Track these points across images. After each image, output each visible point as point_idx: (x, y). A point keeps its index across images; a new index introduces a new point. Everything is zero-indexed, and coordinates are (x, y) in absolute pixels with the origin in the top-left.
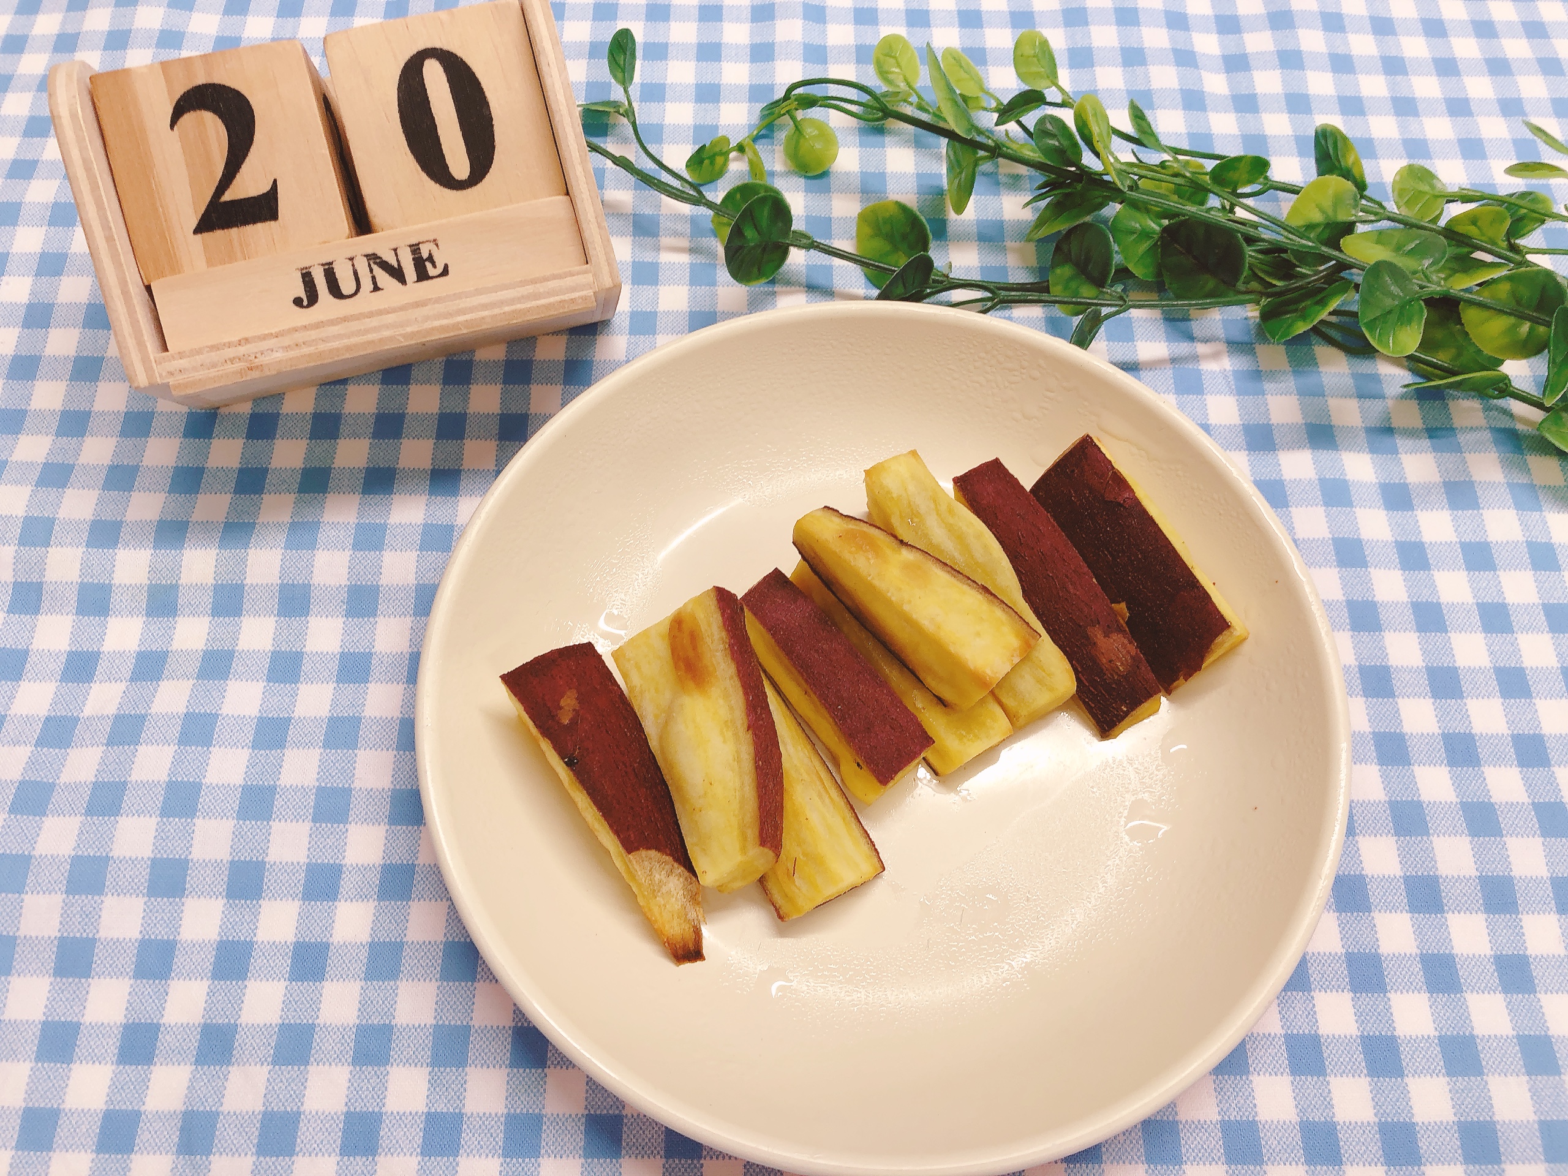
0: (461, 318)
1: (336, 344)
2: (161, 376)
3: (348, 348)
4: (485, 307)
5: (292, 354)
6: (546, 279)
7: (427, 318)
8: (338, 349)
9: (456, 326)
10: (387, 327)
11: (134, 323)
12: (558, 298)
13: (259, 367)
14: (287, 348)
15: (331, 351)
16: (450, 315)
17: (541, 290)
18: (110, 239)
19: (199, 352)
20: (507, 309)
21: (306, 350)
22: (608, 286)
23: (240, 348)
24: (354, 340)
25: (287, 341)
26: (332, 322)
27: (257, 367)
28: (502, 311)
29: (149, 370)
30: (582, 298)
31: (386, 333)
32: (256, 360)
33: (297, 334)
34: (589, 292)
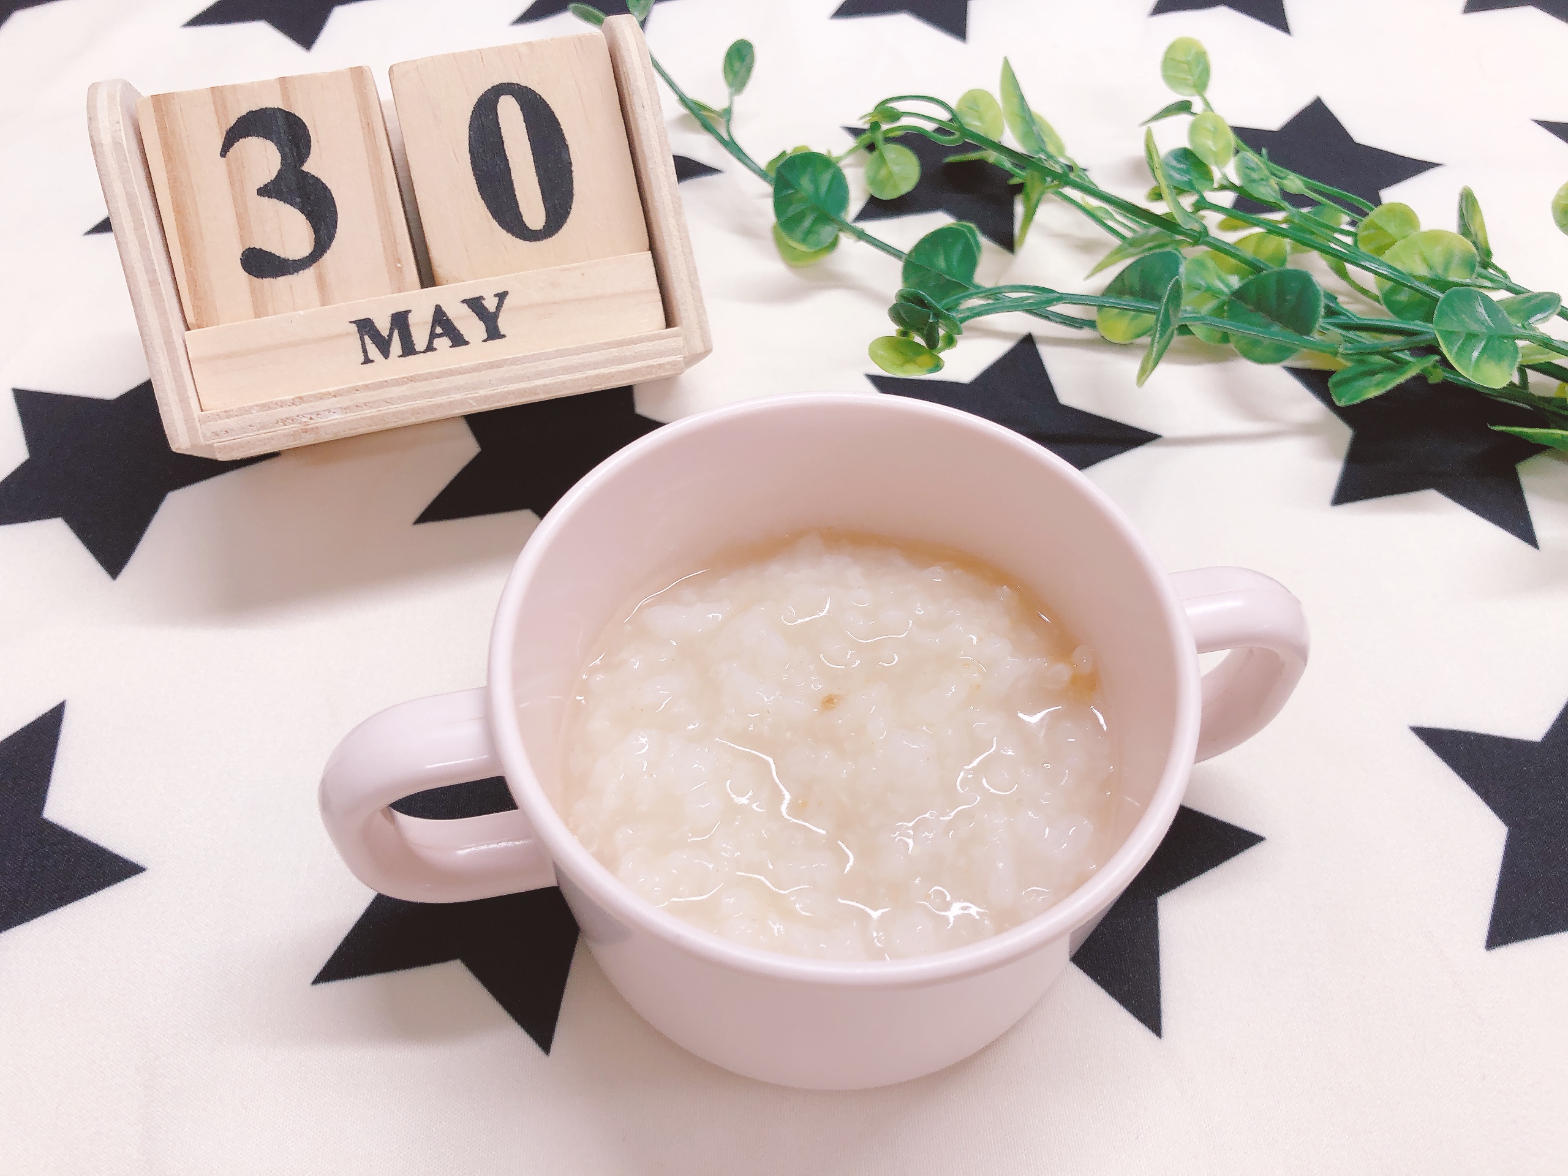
1: (401, 407)
2: (204, 436)
3: (414, 412)
4: (566, 370)
5: (352, 416)
7: (503, 381)
8: (402, 412)
9: (533, 390)
10: (458, 389)
11: (177, 377)
12: (645, 363)
13: (315, 429)
14: (346, 409)
15: (394, 414)
16: (526, 378)
17: (628, 354)
18: (154, 283)
19: (247, 411)
20: (591, 373)
21: (368, 412)
23: (294, 407)
24: (422, 403)
25: (346, 401)
26: (397, 383)
27: (312, 429)
28: (585, 375)
29: (191, 429)
30: (669, 363)
31: (457, 396)
32: (312, 421)
33: (358, 395)
34: (679, 358)
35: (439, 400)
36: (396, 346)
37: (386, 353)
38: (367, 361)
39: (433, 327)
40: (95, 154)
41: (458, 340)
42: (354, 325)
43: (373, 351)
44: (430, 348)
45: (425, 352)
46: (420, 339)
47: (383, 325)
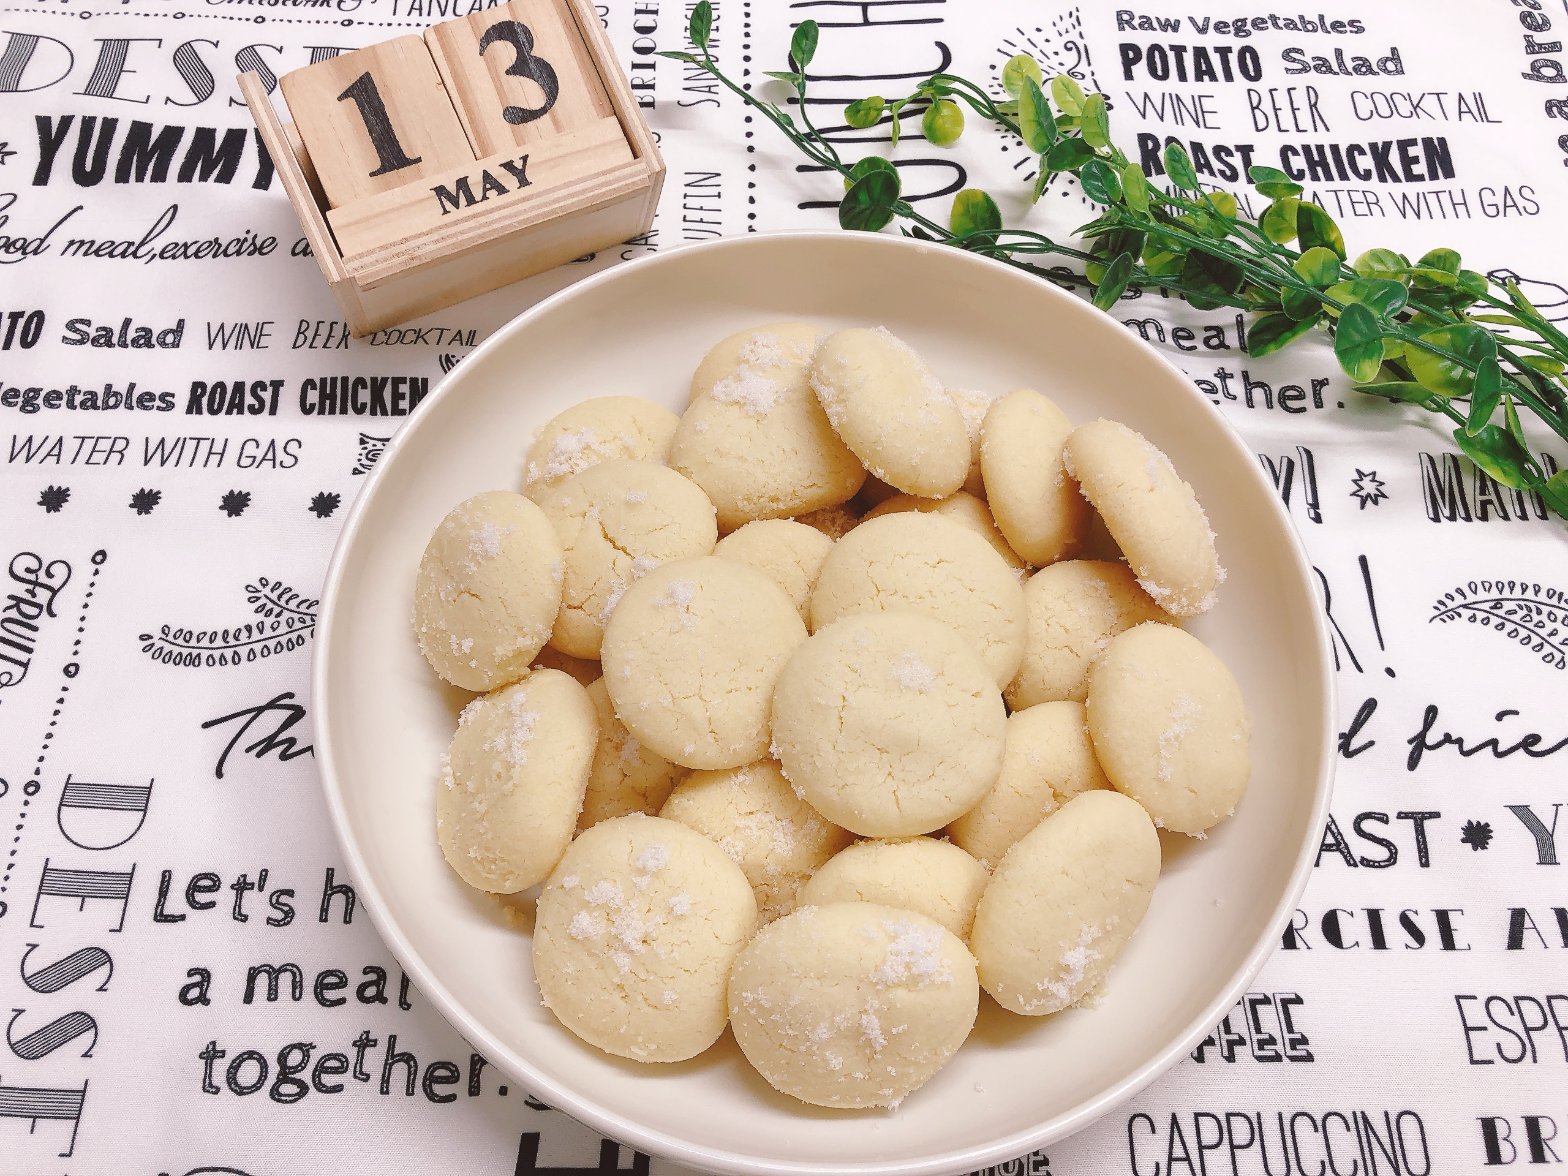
0: (557, 205)
1: (471, 234)
2: (348, 272)
3: (481, 236)
4: (572, 195)
5: (440, 245)
7: (532, 208)
8: (471, 238)
10: (505, 218)
12: (623, 183)
13: (419, 257)
14: (437, 240)
15: (468, 238)
16: (545, 205)
17: (611, 179)
19: (373, 252)
20: (588, 195)
21: (450, 241)
22: (656, 170)
23: (402, 245)
25: (435, 236)
26: (466, 219)
27: (417, 256)
29: (339, 269)
30: (640, 181)
31: (506, 222)
32: (416, 252)
33: (442, 231)
35: (495, 226)
36: (463, 201)
37: (457, 206)
38: (446, 212)
39: (484, 186)
41: (502, 190)
42: (433, 191)
43: (449, 206)
44: (485, 198)
45: (482, 201)
46: (478, 194)
47: (452, 188)
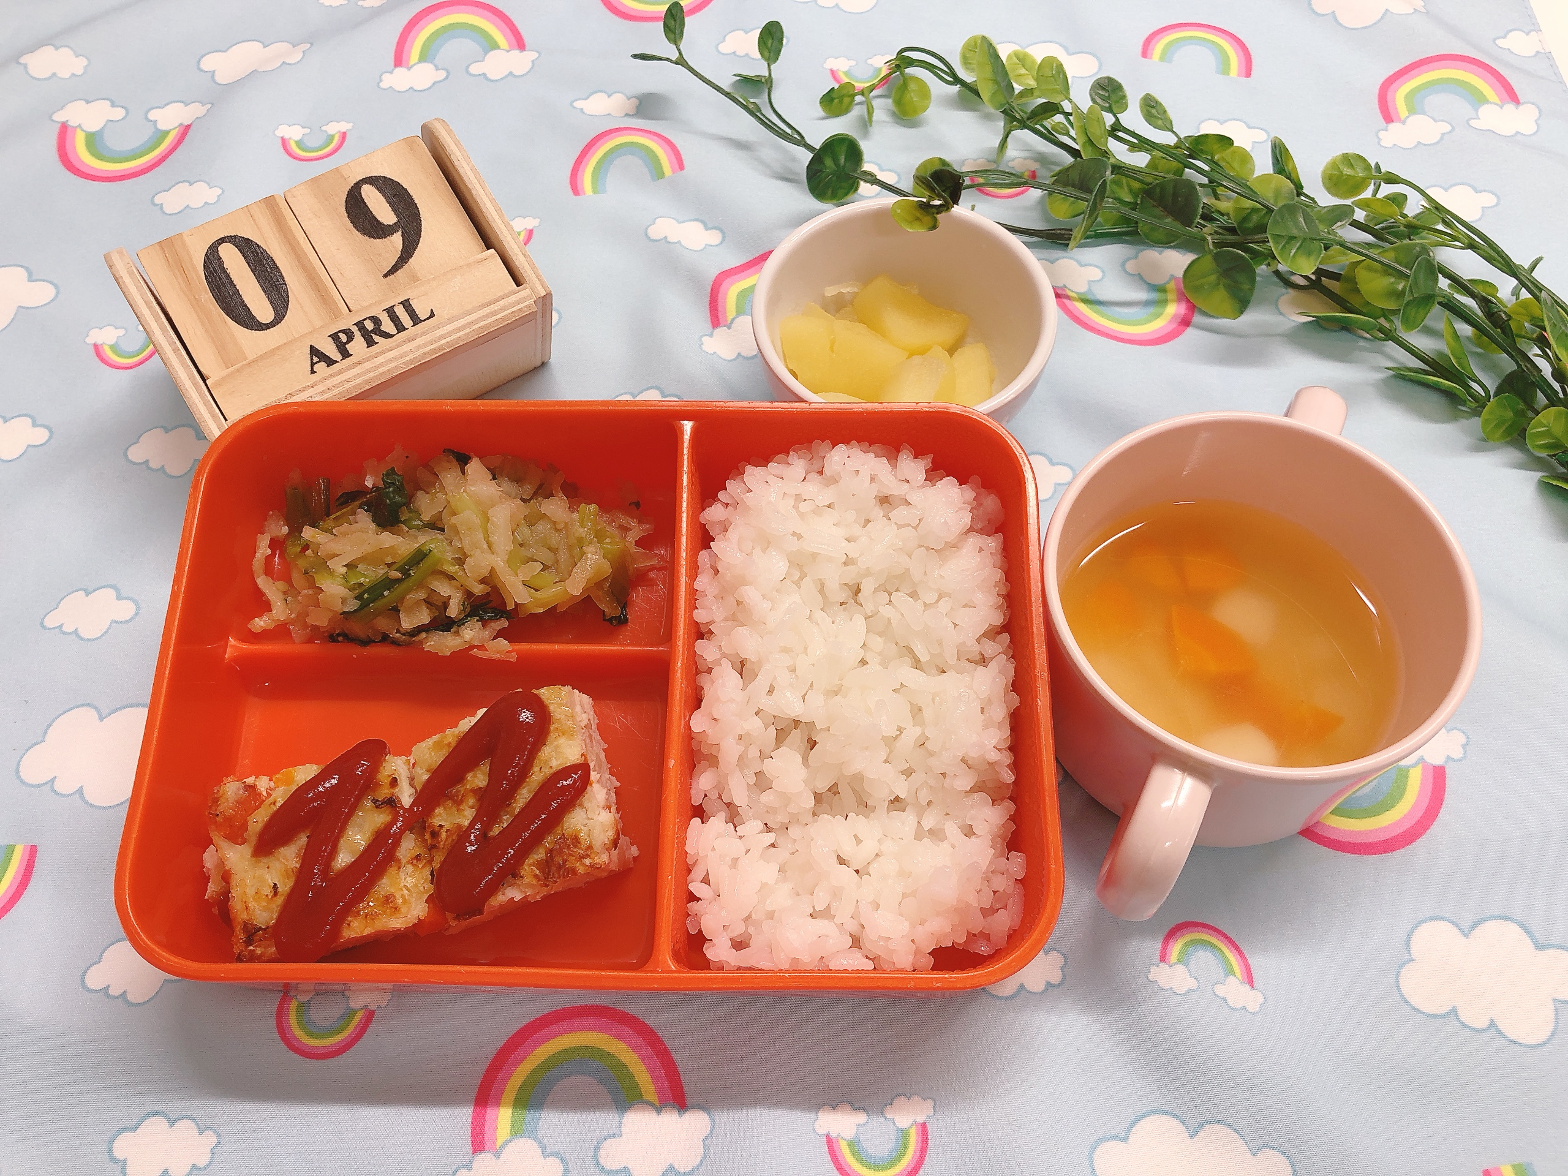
0: (443, 341)
1: (358, 381)
3: (367, 382)
4: (458, 330)
6: (497, 300)
7: (419, 347)
8: (359, 384)
9: (440, 348)
10: (391, 361)
11: (206, 403)
12: (509, 311)
14: (322, 393)
15: (354, 387)
16: (432, 342)
17: (496, 308)
18: (175, 350)
20: (474, 327)
21: (336, 391)
22: (542, 295)
25: (320, 388)
28: (472, 329)
30: (526, 307)
31: (392, 365)
33: (327, 381)
34: (531, 302)
35: (381, 370)
40: (118, 283)
